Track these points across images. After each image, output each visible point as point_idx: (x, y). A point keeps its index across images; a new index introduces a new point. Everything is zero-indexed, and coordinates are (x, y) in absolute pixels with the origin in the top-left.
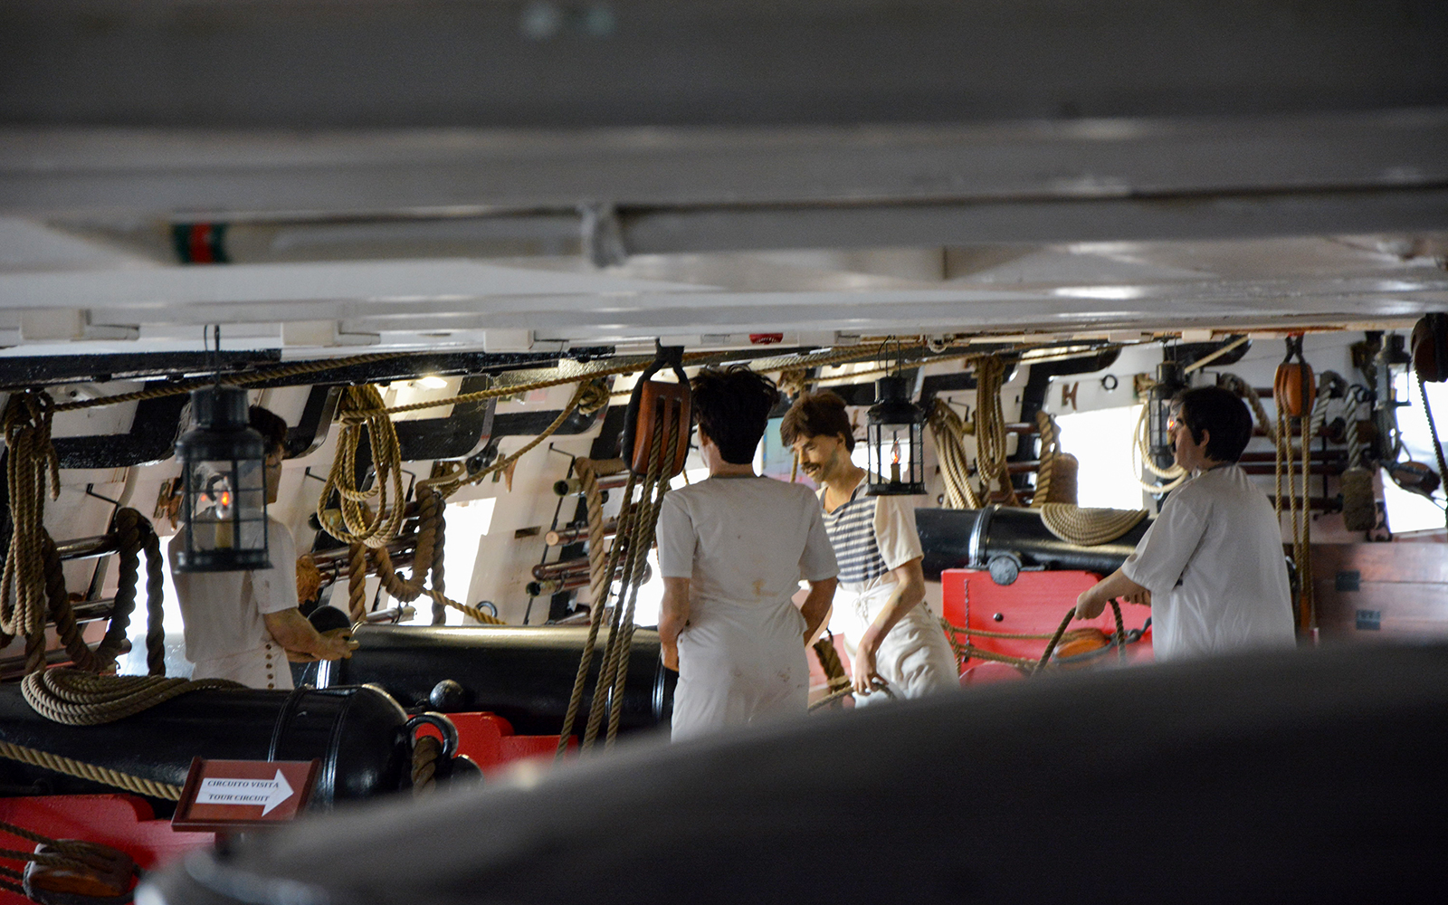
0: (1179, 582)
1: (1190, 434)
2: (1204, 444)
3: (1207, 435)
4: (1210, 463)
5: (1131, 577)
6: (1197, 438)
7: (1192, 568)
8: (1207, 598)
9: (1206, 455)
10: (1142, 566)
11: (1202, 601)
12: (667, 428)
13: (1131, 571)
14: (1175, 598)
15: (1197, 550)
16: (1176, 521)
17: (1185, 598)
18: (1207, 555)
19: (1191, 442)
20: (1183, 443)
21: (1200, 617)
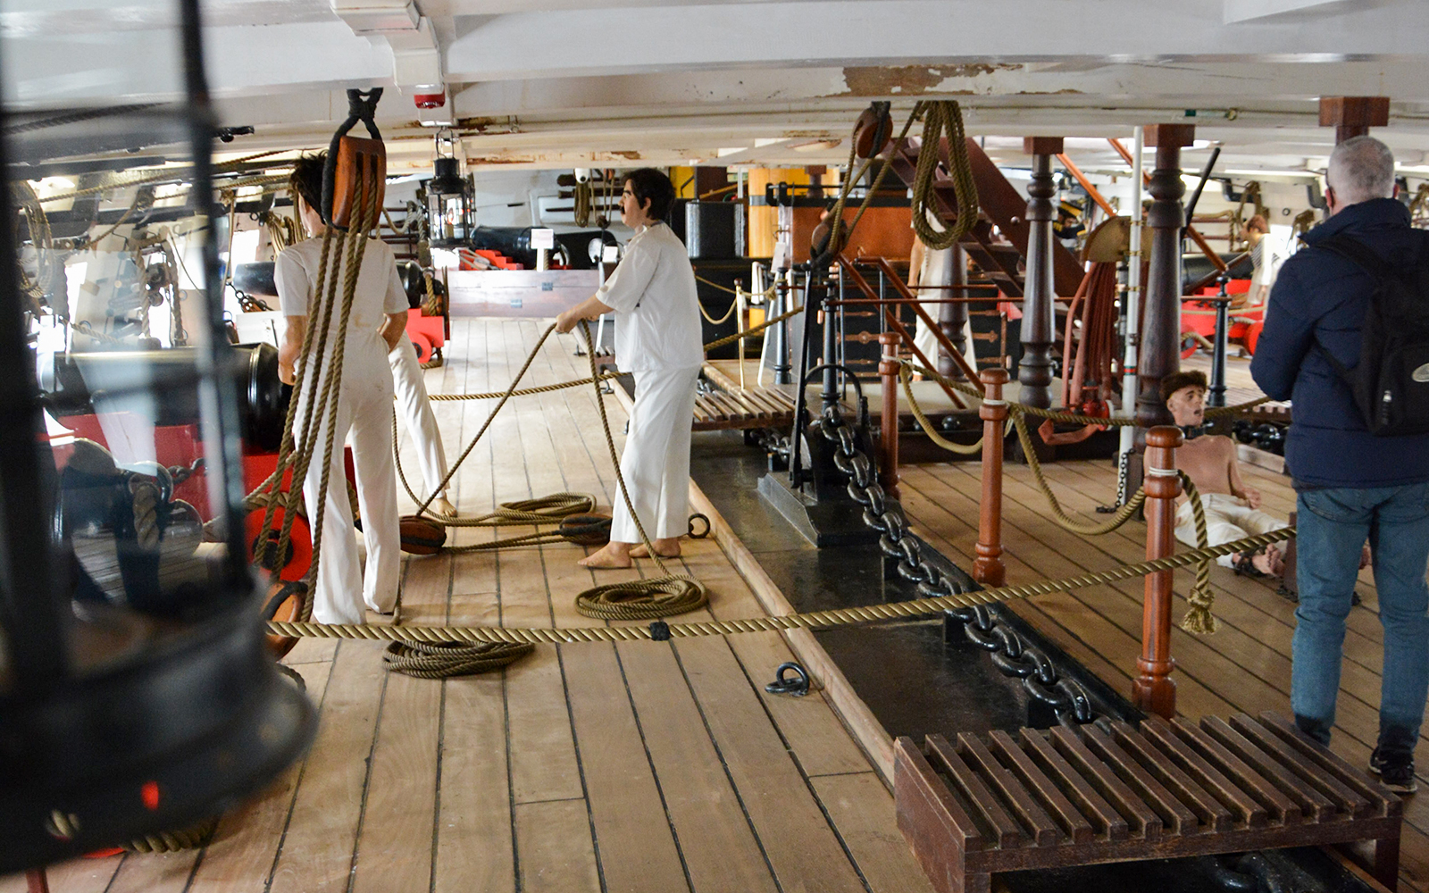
0: (638, 305)
1: (636, 200)
2: (646, 209)
3: (649, 202)
4: (650, 221)
5: (605, 303)
6: (642, 204)
7: (647, 296)
8: (658, 315)
9: (647, 216)
10: (612, 295)
11: (655, 318)
12: (367, 182)
13: (605, 298)
14: (634, 318)
15: (650, 283)
16: (637, 263)
17: (643, 316)
18: (657, 286)
19: (637, 206)
20: (631, 208)
21: (653, 328)
